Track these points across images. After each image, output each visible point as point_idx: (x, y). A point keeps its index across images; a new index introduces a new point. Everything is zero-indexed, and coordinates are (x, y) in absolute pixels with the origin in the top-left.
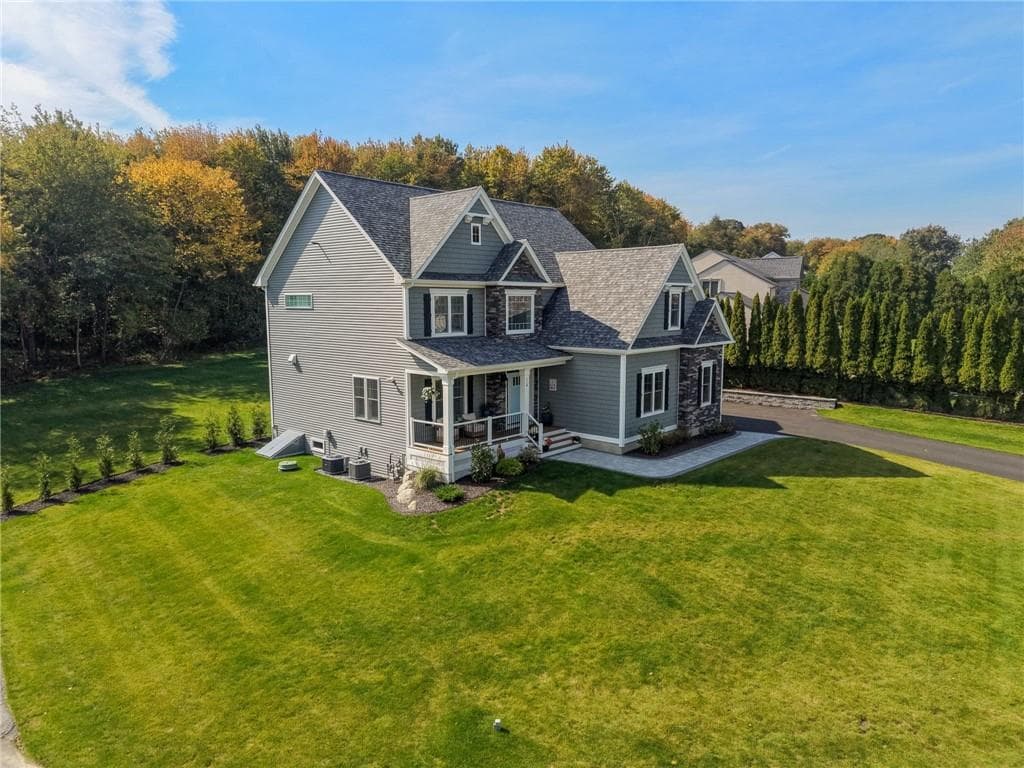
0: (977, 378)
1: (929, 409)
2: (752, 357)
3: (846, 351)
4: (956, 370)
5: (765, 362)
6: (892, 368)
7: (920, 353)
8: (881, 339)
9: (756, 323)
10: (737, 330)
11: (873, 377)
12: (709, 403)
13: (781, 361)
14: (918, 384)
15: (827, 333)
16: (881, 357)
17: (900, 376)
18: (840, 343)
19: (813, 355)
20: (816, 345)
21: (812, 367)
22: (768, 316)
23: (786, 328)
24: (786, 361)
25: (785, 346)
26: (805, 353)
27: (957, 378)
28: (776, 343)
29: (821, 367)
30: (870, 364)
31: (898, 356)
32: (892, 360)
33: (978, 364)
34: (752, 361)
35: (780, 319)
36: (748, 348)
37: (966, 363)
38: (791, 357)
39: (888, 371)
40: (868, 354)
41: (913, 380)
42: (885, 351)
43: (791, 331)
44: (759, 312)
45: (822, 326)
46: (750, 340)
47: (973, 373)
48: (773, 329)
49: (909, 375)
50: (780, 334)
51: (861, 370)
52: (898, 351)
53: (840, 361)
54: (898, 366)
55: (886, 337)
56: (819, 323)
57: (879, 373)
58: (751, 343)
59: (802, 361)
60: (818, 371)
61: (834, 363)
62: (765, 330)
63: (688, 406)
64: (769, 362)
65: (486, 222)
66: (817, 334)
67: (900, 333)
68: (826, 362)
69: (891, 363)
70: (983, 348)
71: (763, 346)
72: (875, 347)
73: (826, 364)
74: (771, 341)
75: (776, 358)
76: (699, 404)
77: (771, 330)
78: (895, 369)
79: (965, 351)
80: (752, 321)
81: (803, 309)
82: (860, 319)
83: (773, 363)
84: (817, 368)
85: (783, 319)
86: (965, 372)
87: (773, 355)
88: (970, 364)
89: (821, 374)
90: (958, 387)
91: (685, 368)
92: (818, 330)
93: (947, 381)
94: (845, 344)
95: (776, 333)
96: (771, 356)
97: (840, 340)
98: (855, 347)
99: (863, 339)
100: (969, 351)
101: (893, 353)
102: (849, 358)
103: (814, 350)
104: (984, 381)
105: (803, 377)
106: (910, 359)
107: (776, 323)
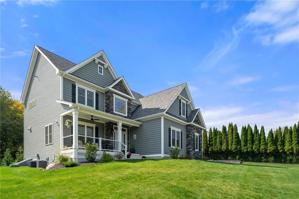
0: (292, 149)
1: (275, 162)
2: (210, 148)
3: (243, 143)
4: (283, 147)
5: (215, 150)
6: (260, 148)
7: (270, 142)
8: (255, 139)
9: (211, 137)
10: (205, 139)
11: (253, 152)
12: (198, 150)
13: (220, 149)
14: (270, 153)
15: (236, 138)
16: (256, 144)
17: (263, 150)
18: (240, 141)
19: (231, 146)
20: (232, 142)
21: (231, 150)
22: (215, 134)
23: (221, 138)
24: (222, 149)
25: (221, 144)
26: (228, 145)
27: (284, 150)
28: (218, 143)
29: (235, 149)
30: (252, 147)
31: (261, 144)
32: (260, 145)
33: (292, 144)
34: (210, 150)
35: (219, 135)
36: (208, 146)
37: (287, 144)
38: (224, 147)
39: (259, 149)
40: (251, 144)
41: (268, 151)
42: (257, 143)
43: (223, 139)
44: (212, 134)
45: (234, 136)
46: (209, 143)
47: (290, 147)
48: (217, 138)
49: (266, 150)
50: (219, 140)
51: (249, 150)
52: (261, 142)
53: (241, 147)
54: (262, 147)
55: (257, 138)
56: (233, 135)
57: (255, 150)
58: (209, 144)
59: (227, 149)
60: (233, 151)
61: (239, 148)
62: (214, 139)
63: (190, 148)
64: (216, 150)
65: (106, 66)
66: (232, 139)
67: (262, 136)
68: (236, 147)
69: (260, 146)
70: (293, 138)
71: (214, 144)
72: (253, 142)
73: (236, 148)
74: (216, 143)
75: (218, 148)
76: (194, 149)
77: (216, 139)
78: (261, 148)
79: (286, 140)
80: (209, 136)
81: (227, 132)
82: (247, 133)
83: (217, 150)
84: (233, 150)
85: (220, 135)
86: (287, 147)
87: (217, 147)
88: (288, 144)
89: (234, 152)
90: (284, 153)
91: (188, 133)
92: (233, 137)
93: (280, 151)
94: (242, 141)
95: (218, 140)
96: (216, 148)
97: (240, 140)
98: (246, 142)
99: (248, 139)
100: (288, 140)
101: (260, 143)
102: (244, 146)
103: (232, 144)
104: (295, 150)
105: (228, 154)
106: (266, 144)
107: (218, 137)
